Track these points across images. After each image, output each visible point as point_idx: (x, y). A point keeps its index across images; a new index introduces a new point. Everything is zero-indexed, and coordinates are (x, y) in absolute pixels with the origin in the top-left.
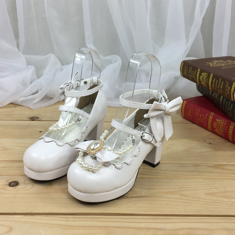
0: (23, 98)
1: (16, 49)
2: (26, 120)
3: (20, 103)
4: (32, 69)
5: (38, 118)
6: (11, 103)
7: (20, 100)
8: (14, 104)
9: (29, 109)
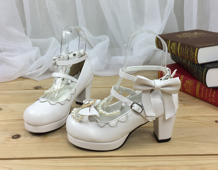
0: (30, 73)
1: (25, 35)
2: (31, 89)
3: (27, 77)
4: (37, 49)
5: (41, 87)
6: (21, 77)
7: (28, 74)
8: (22, 78)
9: (34, 81)
